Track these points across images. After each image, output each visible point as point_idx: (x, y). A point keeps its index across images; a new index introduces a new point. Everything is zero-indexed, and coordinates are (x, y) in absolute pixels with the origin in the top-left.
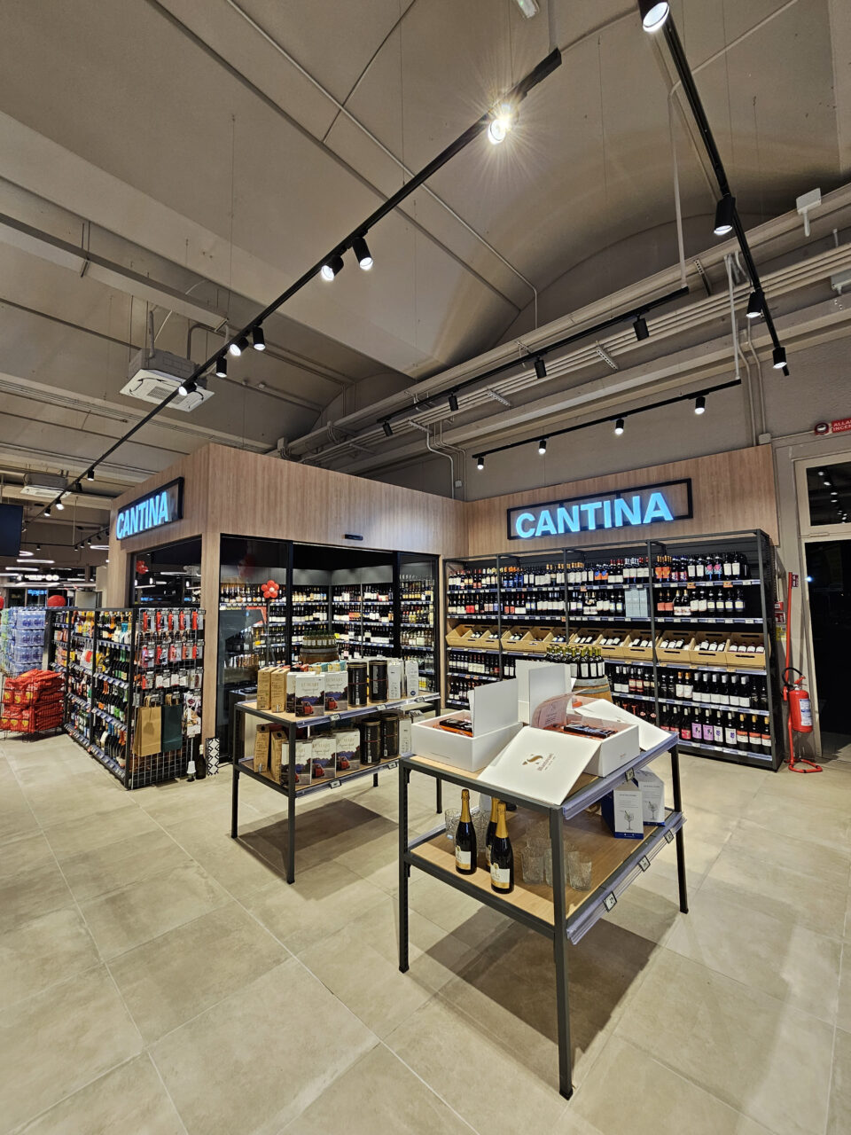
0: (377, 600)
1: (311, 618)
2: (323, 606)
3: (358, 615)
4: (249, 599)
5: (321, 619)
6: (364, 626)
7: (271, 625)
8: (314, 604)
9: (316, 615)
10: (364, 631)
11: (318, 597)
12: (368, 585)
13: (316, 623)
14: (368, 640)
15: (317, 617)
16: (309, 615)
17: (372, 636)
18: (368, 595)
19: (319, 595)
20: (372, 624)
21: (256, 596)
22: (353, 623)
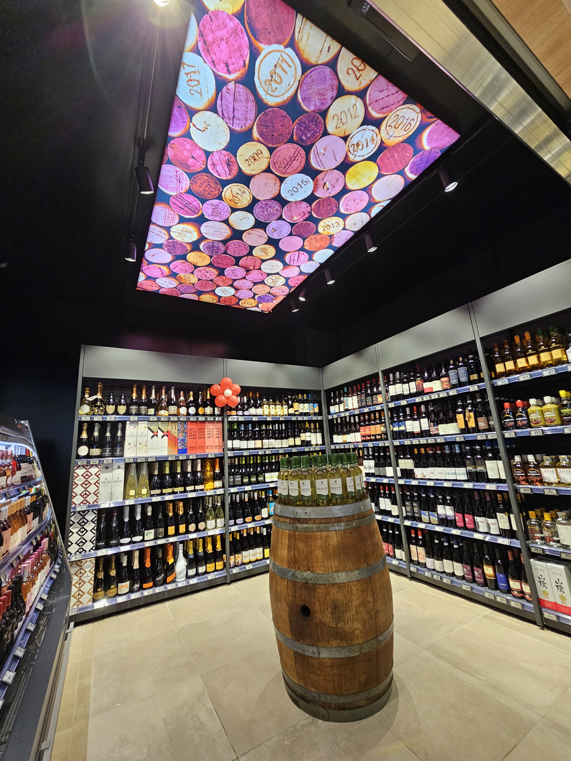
0: (420, 393)
1: (298, 442)
2: (315, 422)
3: (378, 429)
4: (192, 410)
5: (313, 442)
6: (396, 447)
7: (230, 454)
8: (300, 418)
9: (306, 436)
10: (397, 457)
11: (305, 408)
12: (393, 370)
13: (307, 449)
14: (408, 474)
15: (308, 439)
16: (295, 437)
17: (416, 466)
18: (395, 389)
19: (306, 405)
20: (415, 441)
21: (205, 406)
22: (370, 445)
